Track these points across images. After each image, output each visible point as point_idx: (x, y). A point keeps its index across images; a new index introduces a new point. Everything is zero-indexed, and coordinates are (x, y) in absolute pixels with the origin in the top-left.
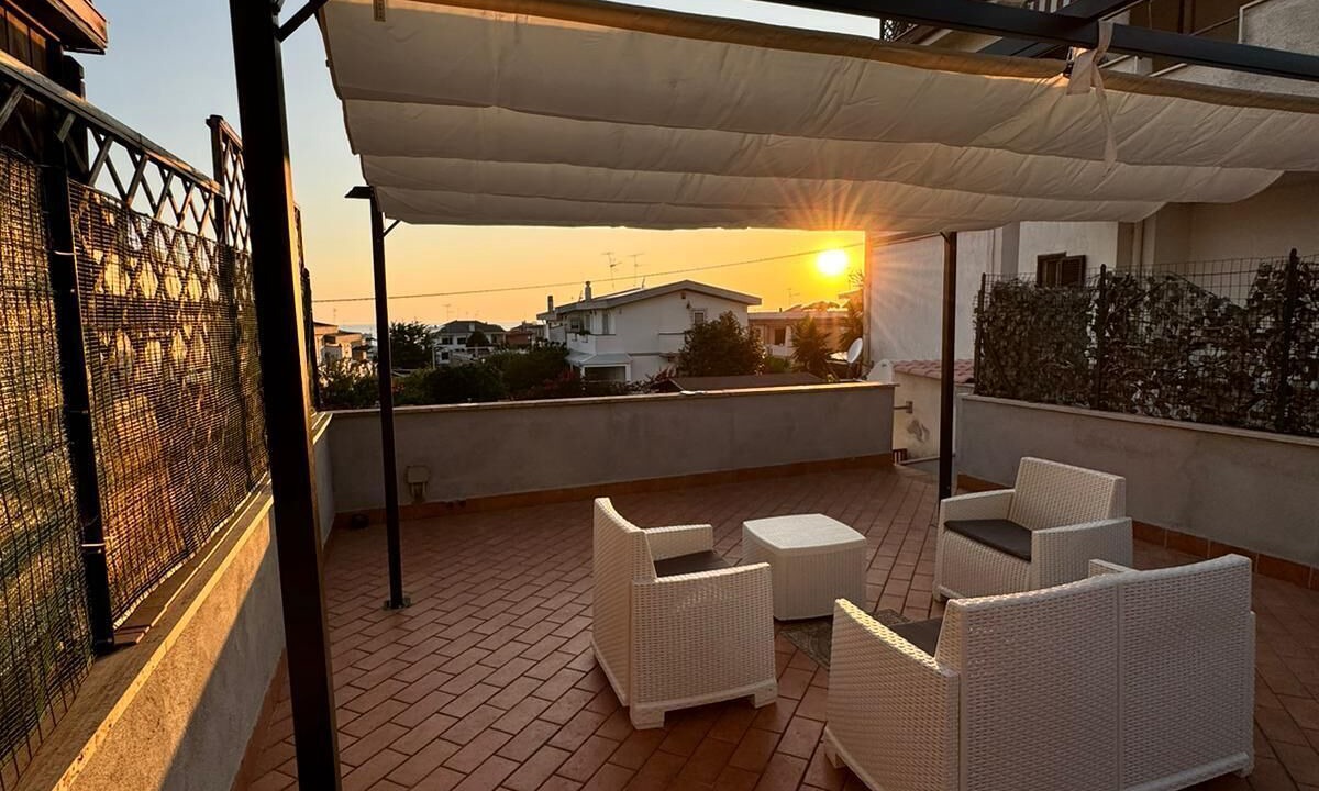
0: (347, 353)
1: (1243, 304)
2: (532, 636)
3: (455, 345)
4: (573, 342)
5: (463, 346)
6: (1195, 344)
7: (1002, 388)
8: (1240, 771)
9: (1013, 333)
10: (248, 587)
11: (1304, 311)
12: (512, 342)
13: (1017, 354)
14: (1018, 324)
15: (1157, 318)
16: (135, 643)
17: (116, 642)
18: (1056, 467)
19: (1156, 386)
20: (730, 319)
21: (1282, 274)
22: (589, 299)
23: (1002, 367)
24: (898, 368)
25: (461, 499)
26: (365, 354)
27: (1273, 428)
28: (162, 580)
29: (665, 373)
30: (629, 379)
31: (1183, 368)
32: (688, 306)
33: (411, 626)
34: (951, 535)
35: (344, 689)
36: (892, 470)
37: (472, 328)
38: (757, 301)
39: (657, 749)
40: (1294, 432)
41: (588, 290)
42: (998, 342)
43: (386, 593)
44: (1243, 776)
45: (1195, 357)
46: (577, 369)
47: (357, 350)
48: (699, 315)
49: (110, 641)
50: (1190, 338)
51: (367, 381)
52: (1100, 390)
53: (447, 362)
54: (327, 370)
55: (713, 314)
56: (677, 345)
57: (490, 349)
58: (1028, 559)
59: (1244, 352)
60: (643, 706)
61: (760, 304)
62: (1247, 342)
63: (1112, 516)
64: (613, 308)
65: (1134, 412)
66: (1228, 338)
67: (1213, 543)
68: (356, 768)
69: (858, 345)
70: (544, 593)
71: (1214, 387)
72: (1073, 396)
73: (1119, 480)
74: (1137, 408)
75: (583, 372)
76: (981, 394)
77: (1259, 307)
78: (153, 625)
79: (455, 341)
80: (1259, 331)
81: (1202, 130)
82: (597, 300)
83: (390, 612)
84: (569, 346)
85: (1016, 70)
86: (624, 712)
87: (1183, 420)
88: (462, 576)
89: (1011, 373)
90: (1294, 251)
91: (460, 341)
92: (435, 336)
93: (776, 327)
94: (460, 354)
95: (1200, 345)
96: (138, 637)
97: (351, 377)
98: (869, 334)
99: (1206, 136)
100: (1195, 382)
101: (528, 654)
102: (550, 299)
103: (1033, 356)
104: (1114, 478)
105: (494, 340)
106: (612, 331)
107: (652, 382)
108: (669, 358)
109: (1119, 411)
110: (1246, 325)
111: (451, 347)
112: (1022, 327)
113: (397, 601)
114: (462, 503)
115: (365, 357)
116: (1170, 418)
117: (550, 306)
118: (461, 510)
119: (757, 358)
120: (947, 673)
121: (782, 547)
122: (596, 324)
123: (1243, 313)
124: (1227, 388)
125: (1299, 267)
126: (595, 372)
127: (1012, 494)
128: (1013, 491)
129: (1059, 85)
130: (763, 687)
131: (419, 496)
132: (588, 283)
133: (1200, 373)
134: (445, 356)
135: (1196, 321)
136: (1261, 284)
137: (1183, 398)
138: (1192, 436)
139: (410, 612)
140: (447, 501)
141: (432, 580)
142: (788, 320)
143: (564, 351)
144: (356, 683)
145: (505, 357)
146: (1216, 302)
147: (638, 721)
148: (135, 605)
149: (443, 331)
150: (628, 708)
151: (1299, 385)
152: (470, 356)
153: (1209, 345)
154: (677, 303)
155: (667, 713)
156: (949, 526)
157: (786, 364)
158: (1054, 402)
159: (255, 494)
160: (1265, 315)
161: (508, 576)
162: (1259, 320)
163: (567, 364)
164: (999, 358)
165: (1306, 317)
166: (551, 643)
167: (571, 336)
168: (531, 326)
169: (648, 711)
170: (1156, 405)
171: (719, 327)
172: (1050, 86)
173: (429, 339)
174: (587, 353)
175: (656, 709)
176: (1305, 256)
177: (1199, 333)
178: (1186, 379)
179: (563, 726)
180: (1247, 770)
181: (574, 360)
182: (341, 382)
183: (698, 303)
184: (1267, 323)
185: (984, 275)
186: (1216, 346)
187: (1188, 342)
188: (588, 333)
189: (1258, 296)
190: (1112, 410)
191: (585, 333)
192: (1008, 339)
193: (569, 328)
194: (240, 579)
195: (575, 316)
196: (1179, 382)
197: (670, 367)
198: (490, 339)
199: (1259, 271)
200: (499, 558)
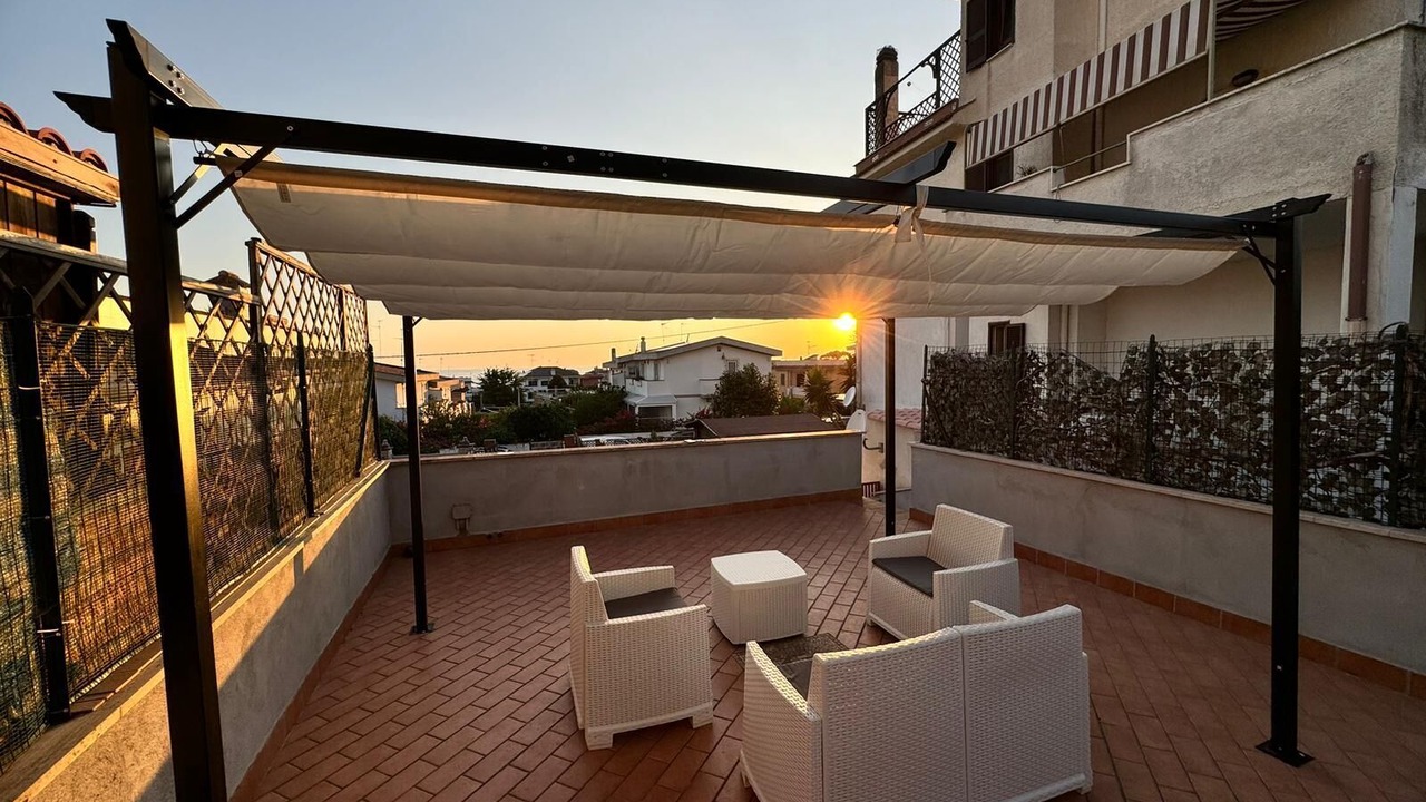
0: (446, 394)
1: (1117, 377)
2: (525, 660)
3: (540, 387)
4: (631, 386)
5: (546, 388)
6: (1083, 408)
7: (942, 438)
8: (1080, 789)
9: (949, 395)
10: (258, 632)
11: (1163, 384)
12: (585, 385)
13: (953, 411)
14: (952, 387)
15: (1054, 386)
16: (91, 711)
17: (72, 711)
18: (967, 516)
19: (1056, 441)
20: (752, 370)
21: (1144, 355)
22: (644, 351)
23: (941, 421)
24: (872, 416)
25: (499, 531)
26: (463, 395)
27: (1142, 479)
28: (148, 644)
29: (703, 411)
30: (675, 417)
31: (1075, 427)
32: (723, 357)
33: (430, 650)
34: (877, 571)
35: (355, 712)
36: (860, 503)
37: (553, 373)
38: (779, 353)
39: (601, 769)
40: (1158, 483)
41: (643, 344)
42: (938, 402)
43: (412, 620)
44: (1082, 793)
45: (1083, 419)
46: (632, 408)
47: (456, 392)
48: (732, 365)
49: (65, 710)
50: (1079, 403)
51: (462, 418)
52: (1014, 442)
53: (532, 400)
54: (428, 410)
55: (743, 362)
56: (711, 388)
57: (567, 390)
58: (931, 595)
59: (1119, 416)
60: (597, 729)
61: (781, 355)
62: (1121, 407)
63: (1002, 558)
64: (662, 359)
65: (1040, 461)
66: (1107, 404)
67: (1101, 572)
68: (342, 789)
69: (852, 391)
70: (547, 619)
71: (1098, 444)
72: (994, 447)
73: (1008, 528)
74: (1042, 458)
75: (637, 411)
76: (925, 443)
77: (1129, 381)
78: (117, 691)
79: (539, 383)
80: (1130, 400)
81: (1026, 261)
82: (650, 352)
83: (416, 636)
84: (628, 389)
85: (852, 224)
86: (581, 733)
87: (1076, 469)
88: (484, 602)
89: (948, 427)
90: (1153, 337)
91: (543, 384)
92: (523, 379)
93: (797, 373)
94: (543, 395)
95: (1086, 410)
96: (96, 704)
97: (447, 416)
98: (860, 383)
99: (1030, 266)
100: (1084, 439)
101: (517, 678)
102: (613, 350)
103: (964, 415)
104: (1003, 525)
105: (571, 382)
106: (661, 378)
107: (693, 419)
108: (708, 399)
109: (1029, 460)
110: (1120, 394)
111: (535, 388)
112: (955, 390)
113: (422, 626)
114: (500, 535)
115: (463, 398)
116: (1066, 468)
117: (613, 356)
118: (499, 543)
119: (775, 401)
120: (811, 718)
121: (734, 583)
122: (649, 372)
123: (1119, 385)
124: (1108, 445)
125: (1157, 349)
126: (646, 410)
127: (930, 535)
128: (931, 532)
129: (892, 233)
130: (700, 711)
131: (463, 530)
132: (643, 339)
133: (1087, 432)
134: (530, 396)
135: (1083, 389)
136: (1131, 361)
137: (1077, 452)
138: (1083, 482)
139: (431, 636)
140: (487, 533)
141: (456, 606)
142: (806, 367)
143: (623, 393)
144: (366, 706)
145: (579, 396)
146: (1097, 375)
147: (591, 743)
148: (110, 671)
149: (529, 375)
150: (583, 730)
151: (1161, 445)
152: (551, 396)
153: (1093, 410)
154: (715, 355)
155: (614, 735)
156: (876, 562)
157: (802, 404)
158: (980, 451)
159: (280, 548)
160: (1134, 387)
161: (520, 602)
162: (1129, 391)
163: (624, 404)
164: (939, 414)
165: (1164, 390)
166: (540, 666)
167: (629, 381)
168: (601, 371)
169: (599, 734)
170: (1056, 456)
171: (743, 376)
172: (886, 234)
173: (518, 382)
174: (641, 395)
175: (605, 732)
176: (1161, 340)
177: (1085, 400)
178: (1077, 436)
179: (528, 746)
180: (1087, 787)
181: (631, 400)
182: (440, 420)
183: (731, 355)
184: (1135, 394)
185: (926, 347)
186: (1098, 410)
187: (1077, 407)
188: (643, 379)
189: (1128, 372)
190: (1025, 460)
191: (639, 378)
192: (946, 399)
193: (627, 374)
194: (248, 627)
195: (632, 365)
196: (1071, 438)
197: (707, 406)
198: (567, 382)
199: (1129, 351)
200: (518, 585)
